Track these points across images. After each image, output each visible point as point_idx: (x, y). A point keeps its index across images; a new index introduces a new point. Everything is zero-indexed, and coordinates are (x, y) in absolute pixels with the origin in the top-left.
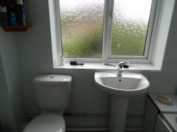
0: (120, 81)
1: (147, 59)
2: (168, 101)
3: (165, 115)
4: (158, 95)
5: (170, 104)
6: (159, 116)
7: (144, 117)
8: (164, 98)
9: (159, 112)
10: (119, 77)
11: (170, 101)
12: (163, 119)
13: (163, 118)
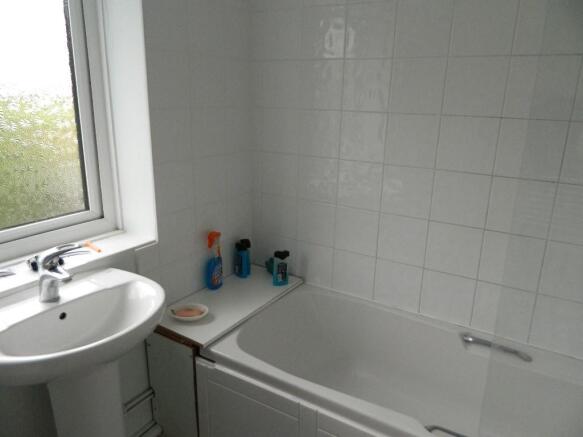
0: (63, 316)
1: (102, 217)
2: (202, 313)
3: (214, 350)
4: (172, 311)
5: (208, 319)
6: (200, 362)
7: (153, 393)
8: (189, 310)
9: (197, 349)
10: (54, 305)
11: (206, 309)
12: (213, 362)
13: (212, 359)
